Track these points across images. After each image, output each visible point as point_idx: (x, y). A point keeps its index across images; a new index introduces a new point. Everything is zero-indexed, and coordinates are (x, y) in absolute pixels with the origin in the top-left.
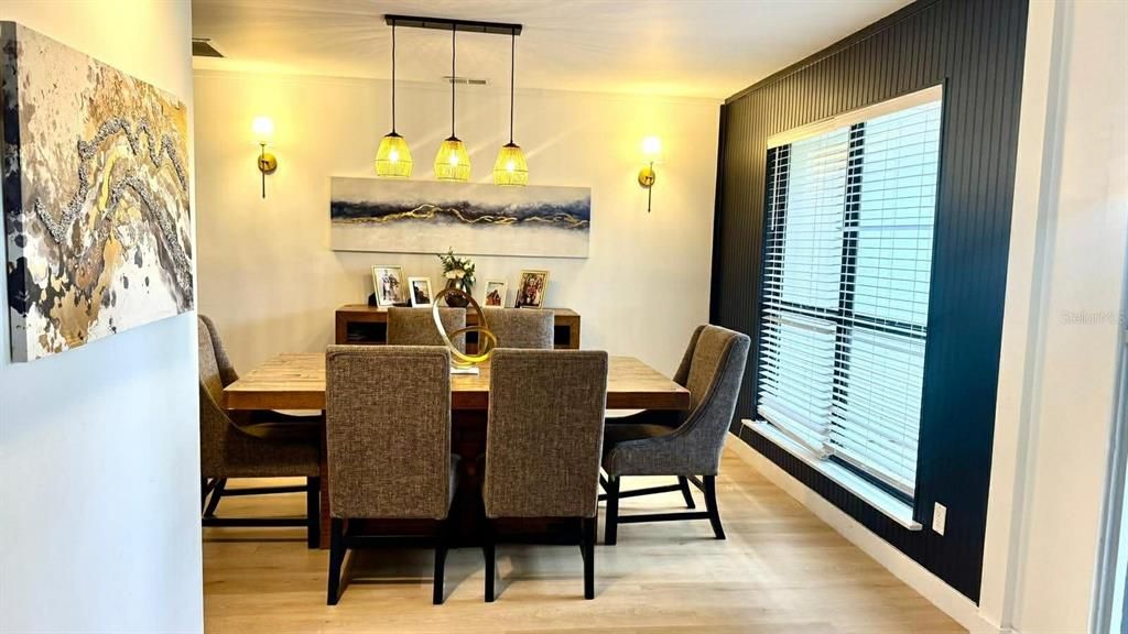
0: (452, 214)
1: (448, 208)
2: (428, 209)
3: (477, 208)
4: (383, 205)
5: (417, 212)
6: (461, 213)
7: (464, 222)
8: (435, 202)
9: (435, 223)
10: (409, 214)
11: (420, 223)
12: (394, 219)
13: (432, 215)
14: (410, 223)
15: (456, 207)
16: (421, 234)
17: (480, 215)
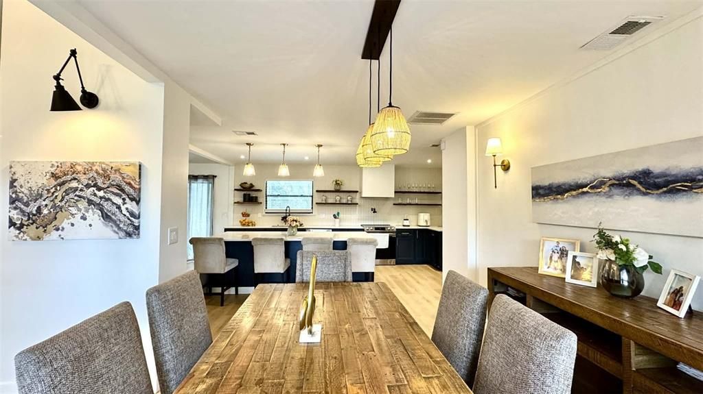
0: (629, 185)
1: (624, 179)
2: (602, 183)
3: (663, 175)
4: (564, 184)
5: (592, 188)
6: (640, 183)
7: (645, 194)
8: (610, 174)
9: (610, 196)
10: (585, 190)
11: (595, 198)
12: (573, 196)
13: (607, 189)
14: (586, 198)
15: (634, 178)
16: (596, 209)
17: (666, 184)
